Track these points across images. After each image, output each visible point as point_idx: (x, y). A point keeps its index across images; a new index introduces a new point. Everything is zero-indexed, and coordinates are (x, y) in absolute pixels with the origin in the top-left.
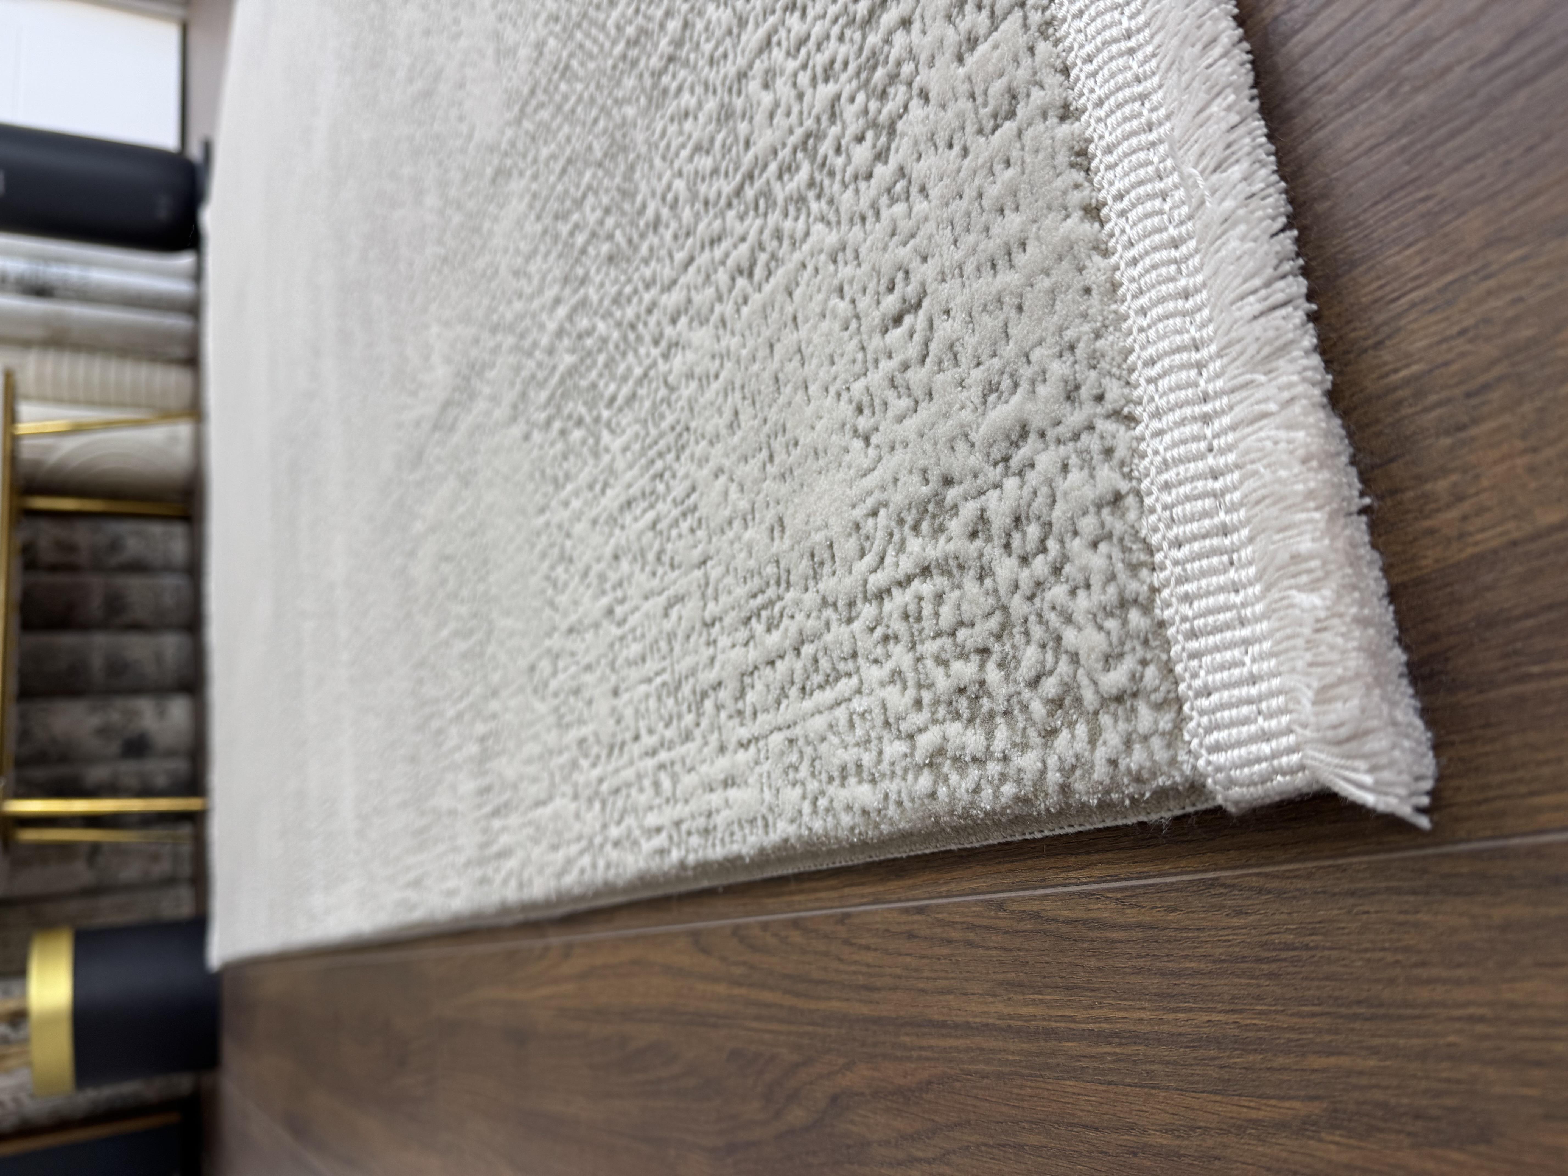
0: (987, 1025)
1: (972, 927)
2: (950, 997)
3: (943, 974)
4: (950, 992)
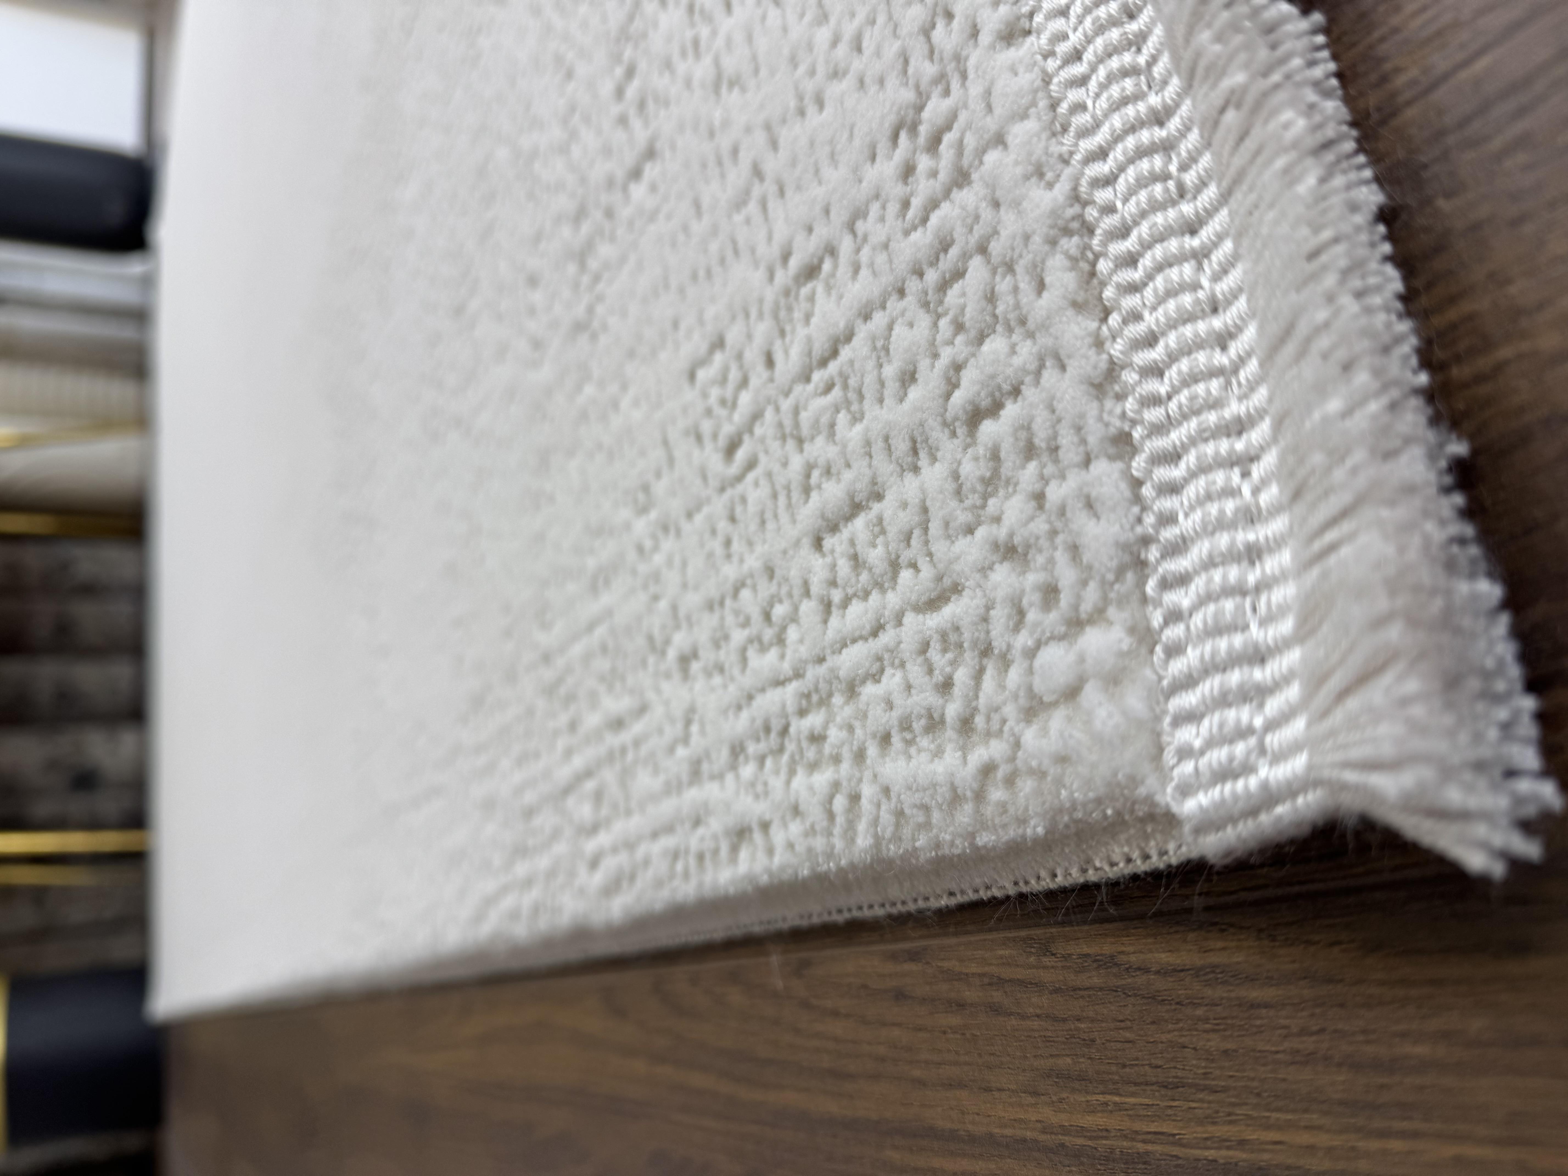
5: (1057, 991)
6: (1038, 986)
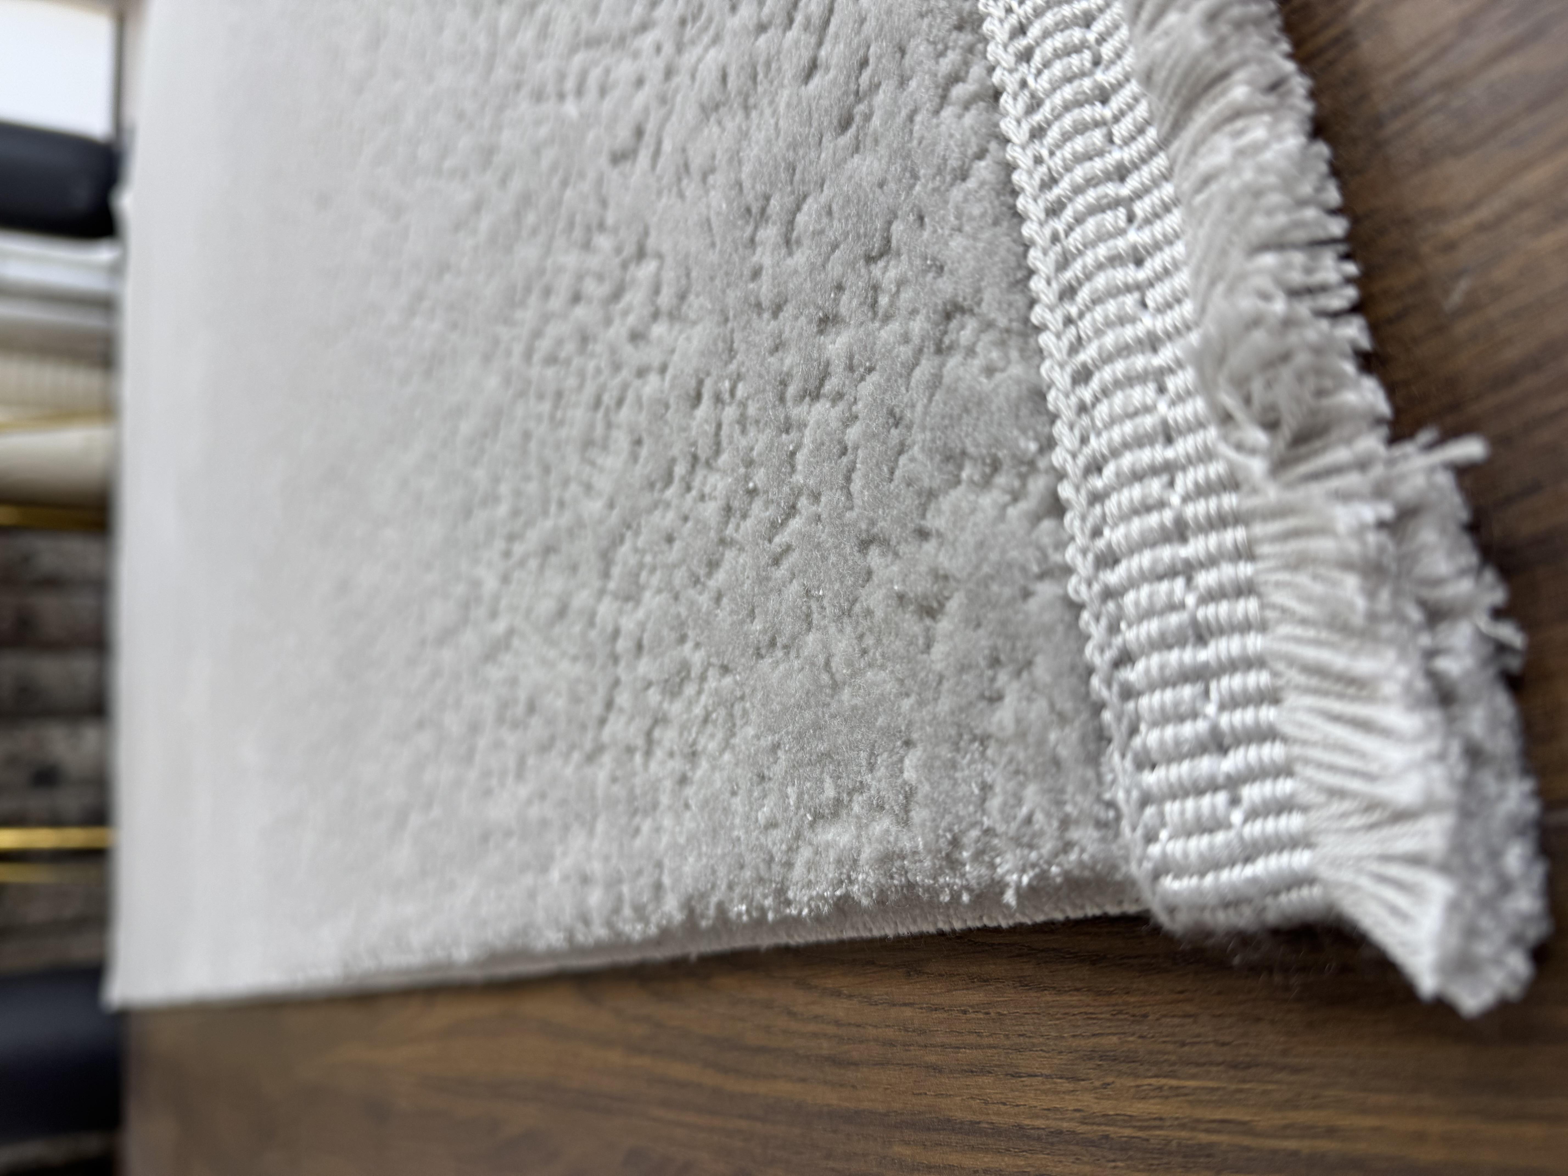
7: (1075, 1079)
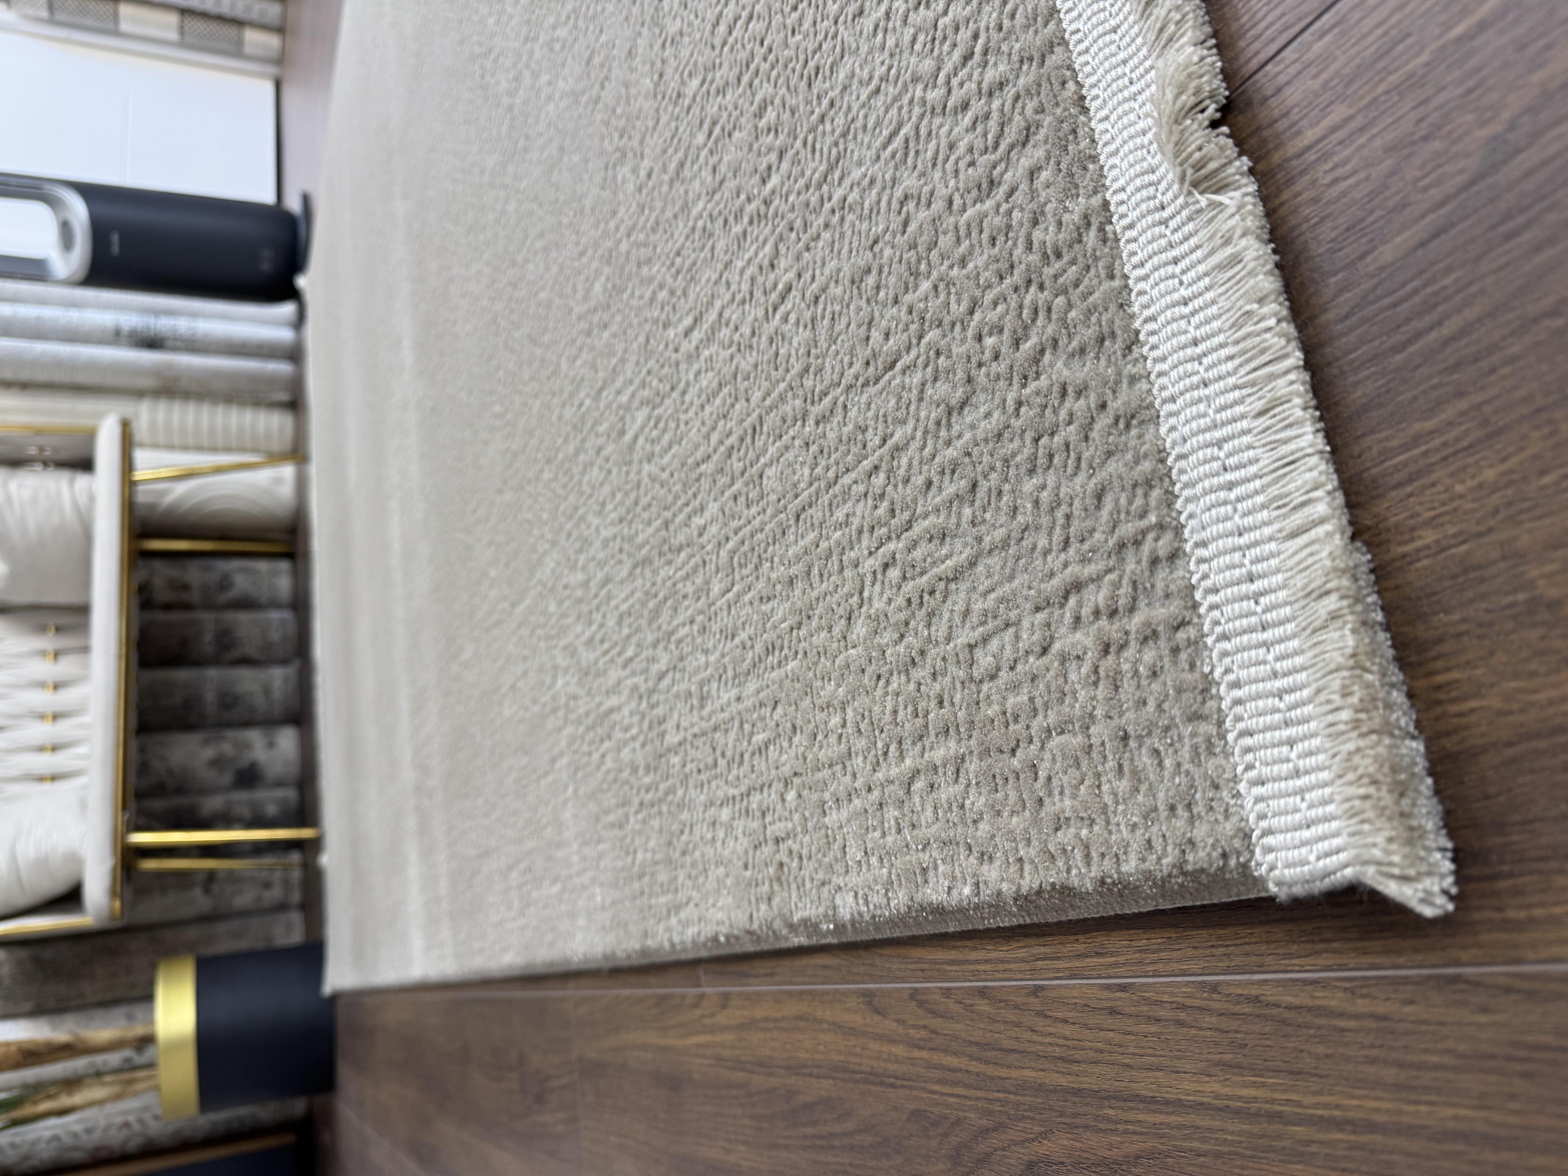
0: (1202, 1104)
1: (1184, 1007)
2: (1161, 1074)
3: (1150, 1051)
4: (1158, 1069)
5: (1222, 1014)
6: (1209, 1011)
7: (1209, 1075)
